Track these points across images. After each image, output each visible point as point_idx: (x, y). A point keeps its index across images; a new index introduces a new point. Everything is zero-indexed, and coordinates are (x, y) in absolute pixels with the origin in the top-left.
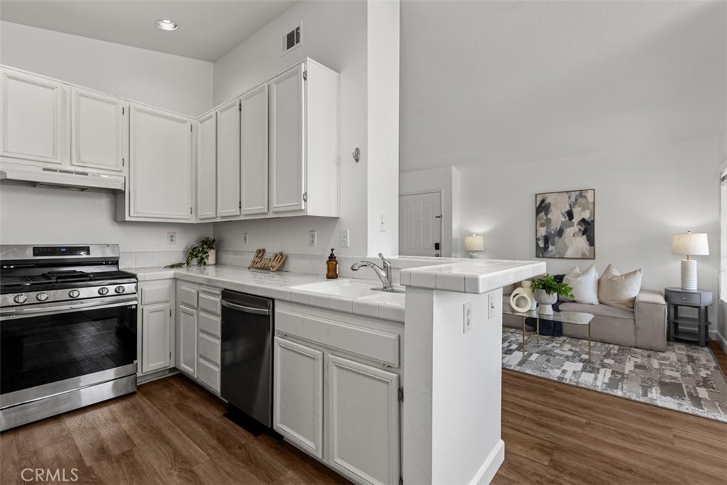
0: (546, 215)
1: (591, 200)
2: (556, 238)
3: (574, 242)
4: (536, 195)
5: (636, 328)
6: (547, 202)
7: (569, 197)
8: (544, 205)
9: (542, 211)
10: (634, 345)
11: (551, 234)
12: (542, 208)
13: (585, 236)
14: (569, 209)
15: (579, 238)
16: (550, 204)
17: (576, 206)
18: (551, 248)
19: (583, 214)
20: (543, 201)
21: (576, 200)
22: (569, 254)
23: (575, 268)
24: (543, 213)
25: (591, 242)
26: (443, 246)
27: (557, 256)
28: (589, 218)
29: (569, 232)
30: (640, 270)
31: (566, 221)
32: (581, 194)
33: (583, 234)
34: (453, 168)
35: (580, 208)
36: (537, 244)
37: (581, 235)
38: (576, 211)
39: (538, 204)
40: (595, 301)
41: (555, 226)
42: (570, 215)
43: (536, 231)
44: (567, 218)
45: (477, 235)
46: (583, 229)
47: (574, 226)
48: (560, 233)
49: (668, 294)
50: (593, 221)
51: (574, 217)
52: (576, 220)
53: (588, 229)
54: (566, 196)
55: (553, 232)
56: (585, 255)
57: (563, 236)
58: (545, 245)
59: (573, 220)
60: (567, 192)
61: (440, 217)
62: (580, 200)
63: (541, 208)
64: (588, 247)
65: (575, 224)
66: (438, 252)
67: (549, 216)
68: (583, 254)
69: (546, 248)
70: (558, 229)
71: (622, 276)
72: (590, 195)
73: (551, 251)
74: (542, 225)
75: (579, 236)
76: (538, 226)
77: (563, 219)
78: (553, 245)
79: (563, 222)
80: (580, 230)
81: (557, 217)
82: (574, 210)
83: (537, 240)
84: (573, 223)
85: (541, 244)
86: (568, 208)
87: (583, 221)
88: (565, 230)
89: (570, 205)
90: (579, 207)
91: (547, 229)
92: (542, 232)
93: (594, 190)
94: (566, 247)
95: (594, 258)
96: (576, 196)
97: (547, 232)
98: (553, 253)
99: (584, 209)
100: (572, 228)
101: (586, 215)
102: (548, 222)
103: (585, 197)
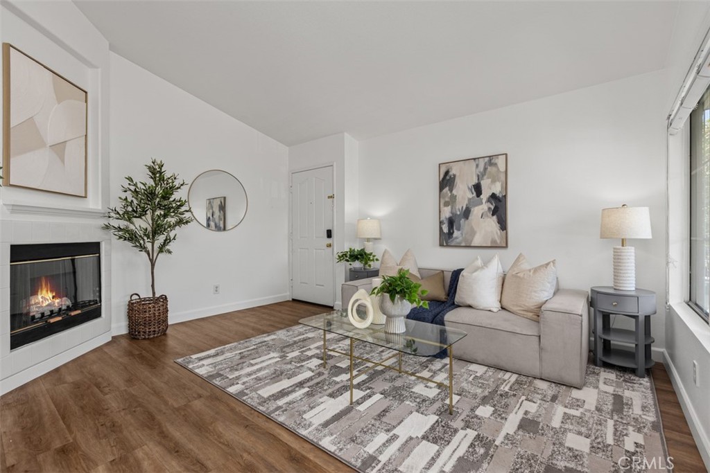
0: (451, 190)
1: (502, 168)
2: (463, 221)
3: (483, 225)
4: (440, 164)
5: (541, 349)
6: (451, 173)
7: (477, 166)
8: (448, 178)
9: (446, 187)
10: (538, 375)
11: (456, 214)
12: (447, 181)
13: (495, 217)
14: (477, 182)
15: (489, 219)
16: (455, 176)
17: (485, 177)
18: (456, 233)
19: (493, 187)
20: (447, 173)
21: (485, 169)
22: (477, 241)
23: (477, 259)
24: (447, 188)
25: (503, 224)
26: (334, 234)
27: (463, 244)
28: (500, 192)
29: (477, 211)
30: (554, 262)
31: (473, 197)
32: (491, 161)
33: (493, 215)
34: (346, 134)
35: (490, 180)
36: (441, 229)
37: (490, 215)
38: (485, 184)
39: (442, 176)
40: (495, 306)
41: (461, 204)
42: (478, 189)
43: (440, 212)
44: (475, 194)
45: (372, 218)
46: (493, 208)
47: (482, 203)
48: (467, 213)
49: (595, 296)
50: (505, 197)
51: (483, 192)
52: (485, 195)
53: (499, 207)
54: (473, 164)
55: (458, 213)
56: (495, 242)
57: (470, 218)
58: (449, 230)
59: (482, 196)
60: (474, 159)
61: (332, 197)
62: (489, 168)
63: (445, 182)
64: (499, 232)
65: (484, 201)
66: (329, 241)
67: (454, 192)
68: (493, 241)
69: (450, 234)
70: (464, 208)
71: (530, 271)
72: (500, 162)
73: (457, 238)
74: (446, 204)
75: (488, 216)
76: (441, 206)
77: (470, 196)
78: (459, 230)
79: (469, 200)
80: (489, 208)
81: (463, 192)
82: (482, 183)
83: (441, 223)
84: (482, 199)
85: (446, 230)
86: (475, 181)
87: (493, 196)
88: (472, 209)
89: (478, 176)
90: (488, 178)
91: (452, 208)
92: (447, 213)
93: (506, 154)
94: (473, 233)
95: (506, 247)
96: (485, 164)
97: (452, 213)
98: (458, 240)
99: (494, 181)
100: (481, 207)
101: (497, 189)
102: (453, 198)
103: (495, 164)
